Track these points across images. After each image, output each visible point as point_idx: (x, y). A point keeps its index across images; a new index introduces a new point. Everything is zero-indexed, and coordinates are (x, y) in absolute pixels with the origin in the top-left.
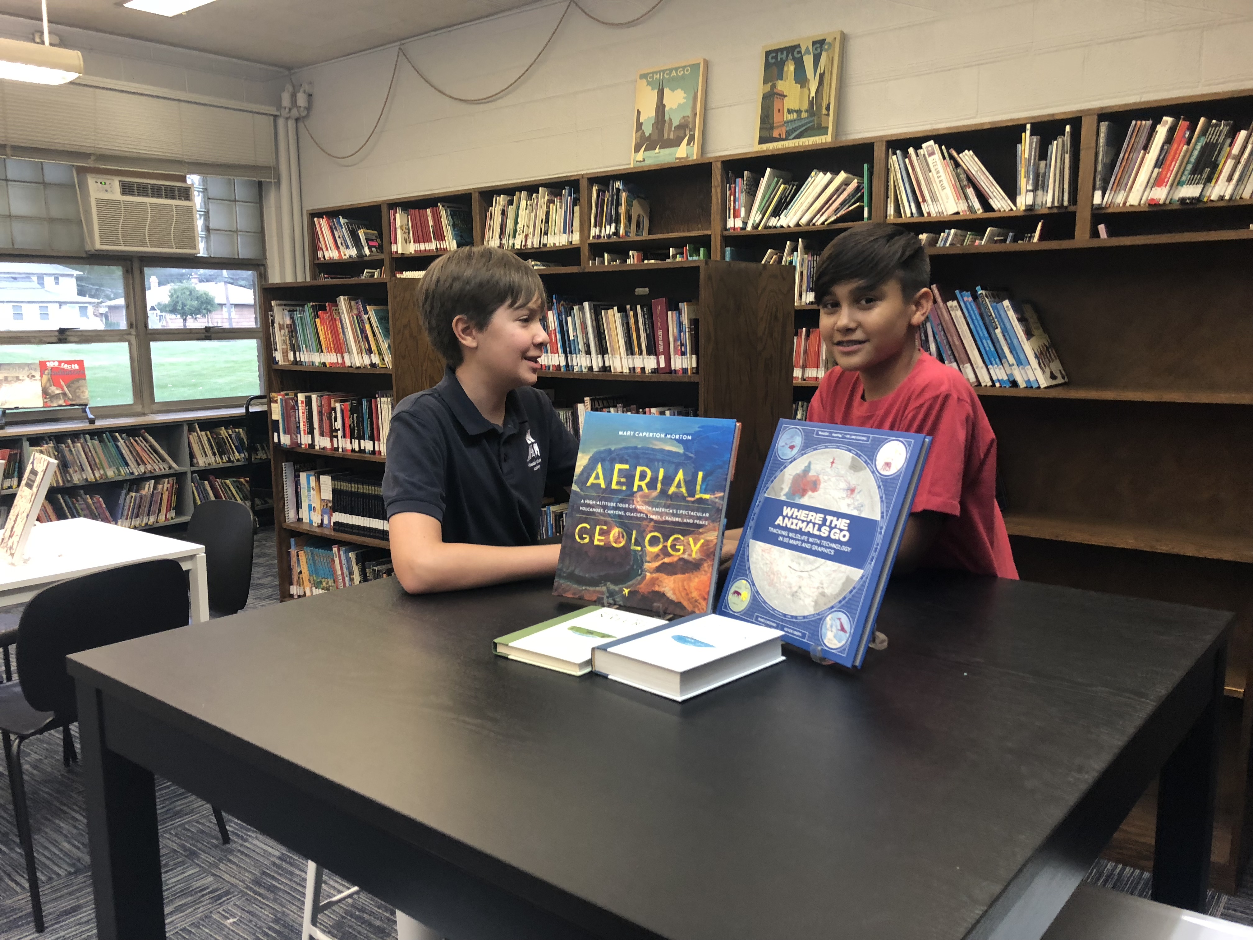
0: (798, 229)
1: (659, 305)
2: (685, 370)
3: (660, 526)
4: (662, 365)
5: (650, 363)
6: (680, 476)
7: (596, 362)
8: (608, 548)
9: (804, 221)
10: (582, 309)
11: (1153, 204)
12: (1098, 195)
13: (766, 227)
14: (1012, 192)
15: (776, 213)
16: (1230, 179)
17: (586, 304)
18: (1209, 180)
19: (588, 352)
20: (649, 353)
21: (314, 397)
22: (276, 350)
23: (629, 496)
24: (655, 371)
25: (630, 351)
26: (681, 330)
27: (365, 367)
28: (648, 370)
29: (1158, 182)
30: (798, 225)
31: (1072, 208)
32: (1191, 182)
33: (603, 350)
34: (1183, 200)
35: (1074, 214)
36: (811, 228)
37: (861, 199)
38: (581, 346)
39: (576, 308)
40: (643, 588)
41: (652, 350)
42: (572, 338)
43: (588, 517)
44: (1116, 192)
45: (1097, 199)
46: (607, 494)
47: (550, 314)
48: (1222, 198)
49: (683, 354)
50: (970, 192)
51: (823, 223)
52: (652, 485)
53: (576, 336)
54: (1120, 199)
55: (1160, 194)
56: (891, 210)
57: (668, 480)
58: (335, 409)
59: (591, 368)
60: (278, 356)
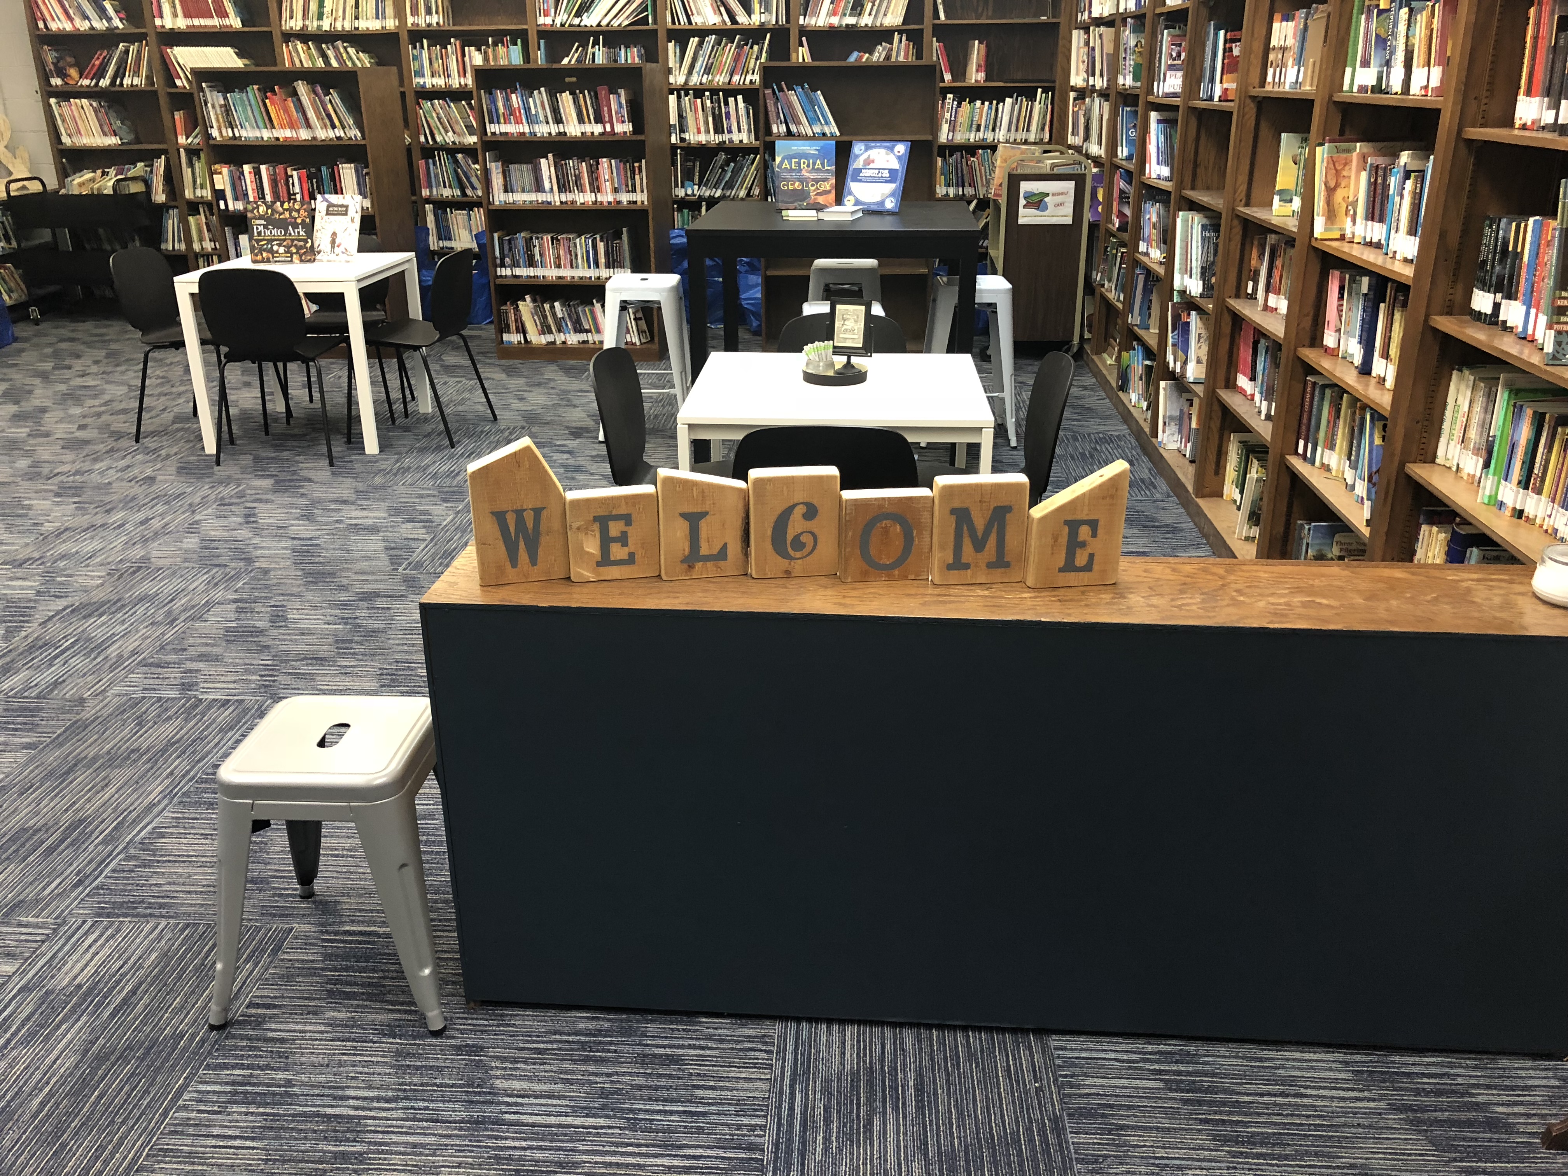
0: (599, 29)
1: (603, 91)
2: (625, 133)
3: (813, 180)
4: (608, 129)
5: (598, 129)
6: (818, 162)
7: (554, 129)
8: (795, 190)
9: (604, 23)
10: (540, 93)
11: (831, 27)
12: (802, 18)
13: (570, 25)
14: (749, 12)
15: (578, 14)
16: (870, 14)
17: (542, 89)
18: (860, 14)
19: (547, 123)
20: (596, 122)
21: (263, 168)
22: (212, 127)
23: (800, 170)
24: (601, 134)
25: (581, 120)
26: (621, 106)
27: (331, 140)
28: (596, 134)
29: (834, 14)
30: (599, 25)
31: (788, 26)
32: (851, 15)
33: (558, 120)
34: (847, 25)
35: (789, 29)
36: (609, 28)
37: (646, 9)
38: (542, 118)
39: (536, 92)
40: (811, 202)
41: (599, 120)
42: (533, 112)
43: (784, 179)
44: (811, 16)
45: (801, 22)
46: (791, 170)
47: (514, 96)
48: (866, 25)
49: (623, 122)
50: (722, 9)
51: (620, 25)
52: (808, 166)
53: (537, 112)
54: (813, 22)
55: (835, 21)
56: (669, 19)
57: (814, 164)
58: (292, 176)
59: (550, 134)
60: (215, 133)
